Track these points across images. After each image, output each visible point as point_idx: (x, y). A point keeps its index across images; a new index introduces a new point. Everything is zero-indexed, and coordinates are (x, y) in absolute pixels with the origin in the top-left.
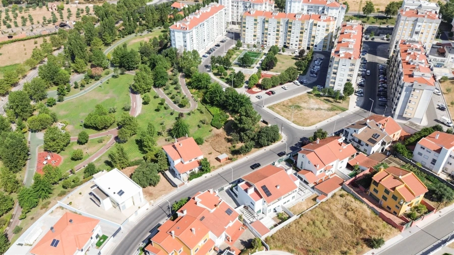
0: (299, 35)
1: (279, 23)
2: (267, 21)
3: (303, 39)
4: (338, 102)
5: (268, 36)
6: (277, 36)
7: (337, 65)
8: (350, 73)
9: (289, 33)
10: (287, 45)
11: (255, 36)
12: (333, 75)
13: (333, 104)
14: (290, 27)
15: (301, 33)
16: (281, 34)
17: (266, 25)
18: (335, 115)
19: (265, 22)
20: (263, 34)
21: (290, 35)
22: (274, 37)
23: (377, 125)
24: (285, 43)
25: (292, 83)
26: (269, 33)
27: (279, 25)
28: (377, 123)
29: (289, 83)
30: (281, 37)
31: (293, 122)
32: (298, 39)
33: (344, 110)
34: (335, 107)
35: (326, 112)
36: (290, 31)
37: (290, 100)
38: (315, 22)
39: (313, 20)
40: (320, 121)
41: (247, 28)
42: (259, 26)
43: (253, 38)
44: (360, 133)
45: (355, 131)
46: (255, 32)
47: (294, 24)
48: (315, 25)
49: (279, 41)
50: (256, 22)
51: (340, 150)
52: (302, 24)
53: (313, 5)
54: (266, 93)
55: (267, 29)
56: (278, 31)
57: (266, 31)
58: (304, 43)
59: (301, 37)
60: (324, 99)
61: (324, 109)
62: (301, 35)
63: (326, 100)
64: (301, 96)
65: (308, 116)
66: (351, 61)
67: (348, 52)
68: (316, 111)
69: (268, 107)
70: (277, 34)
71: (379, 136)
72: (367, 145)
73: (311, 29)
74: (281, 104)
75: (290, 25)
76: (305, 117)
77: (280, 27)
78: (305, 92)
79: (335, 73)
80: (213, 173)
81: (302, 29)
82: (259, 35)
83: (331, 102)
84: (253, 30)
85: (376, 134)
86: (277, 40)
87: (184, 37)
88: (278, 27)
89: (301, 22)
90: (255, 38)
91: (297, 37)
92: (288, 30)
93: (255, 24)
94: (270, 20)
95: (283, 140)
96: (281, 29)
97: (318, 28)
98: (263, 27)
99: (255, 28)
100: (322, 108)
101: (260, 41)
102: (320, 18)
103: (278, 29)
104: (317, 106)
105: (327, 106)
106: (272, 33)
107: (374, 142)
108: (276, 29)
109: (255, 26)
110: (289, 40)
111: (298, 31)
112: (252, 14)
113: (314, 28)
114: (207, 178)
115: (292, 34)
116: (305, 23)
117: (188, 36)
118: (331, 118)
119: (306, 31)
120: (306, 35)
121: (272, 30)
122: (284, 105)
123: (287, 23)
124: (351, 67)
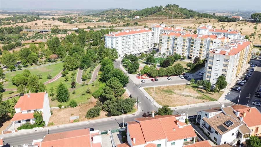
0: (199, 49)
1: (184, 40)
2: (176, 39)
3: (203, 52)
4: (209, 93)
5: (177, 49)
6: (183, 50)
7: (211, 60)
8: (224, 68)
9: (192, 48)
10: (190, 56)
11: (168, 49)
12: (208, 70)
13: (205, 94)
14: (193, 43)
15: (201, 47)
16: (186, 48)
17: (176, 41)
18: (202, 102)
19: (175, 39)
20: (173, 48)
21: (192, 49)
22: (181, 50)
23: (234, 113)
24: (189, 55)
25: (178, 77)
26: (177, 47)
27: (184, 41)
28: (235, 111)
29: (175, 77)
30: (186, 50)
31: (157, 101)
32: (198, 52)
33: (212, 100)
34: (205, 97)
35: (195, 99)
36: (192, 46)
37: (167, 87)
38: (212, 40)
39: (210, 38)
40: (182, 105)
41: (163, 44)
42: (171, 43)
43: (166, 50)
44: (211, 118)
45: (206, 115)
46: (168, 46)
47: (196, 41)
48: (212, 42)
49: (185, 53)
50: (169, 39)
51: (173, 129)
52: (202, 41)
53: (216, 32)
54: (151, 80)
55: (176, 44)
56: (184, 46)
57: (175, 46)
58: (204, 56)
59: (201, 50)
60: (198, 90)
61: (194, 97)
62: (201, 49)
63: (199, 91)
64: (179, 85)
65: (175, 99)
66: (225, 57)
67: (224, 50)
68: (185, 97)
69: (144, 88)
70: (183, 48)
71: (232, 123)
72: (217, 133)
73: (209, 45)
74: (158, 88)
75: (192, 42)
76: (171, 100)
77: (186, 43)
78: (185, 83)
79: (211, 68)
80: (46, 129)
81: (202, 44)
82: (171, 48)
83: (203, 93)
84: (167, 45)
85: (229, 121)
86: (183, 53)
87: (112, 41)
88: (184, 43)
89: (201, 40)
90: (168, 50)
91: (198, 51)
92: (191, 46)
93: (168, 41)
94: (178, 38)
95: (135, 113)
96: (186, 44)
97: (214, 44)
98: (174, 42)
99: (168, 43)
100: (192, 95)
101: (171, 53)
102: (216, 37)
103: (184, 44)
104: (188, 94)
105: (198, 95)
106: (179, 47)
107: (224, 130)
108: (183, 44)
109: (168, 42)
110: (192, 52)
111: (198, 46)
112: (167, 34)
113: (211, 44)
114: (36, 132)
115: (194, 48)
116: (204, 40)
117: (114, 40)
118: (195, 104)
119: (205, 46)
120: (204, 50)
121: (180, 45)
122: (159, 89)
123: (190, 40)
124: (225, 63)
